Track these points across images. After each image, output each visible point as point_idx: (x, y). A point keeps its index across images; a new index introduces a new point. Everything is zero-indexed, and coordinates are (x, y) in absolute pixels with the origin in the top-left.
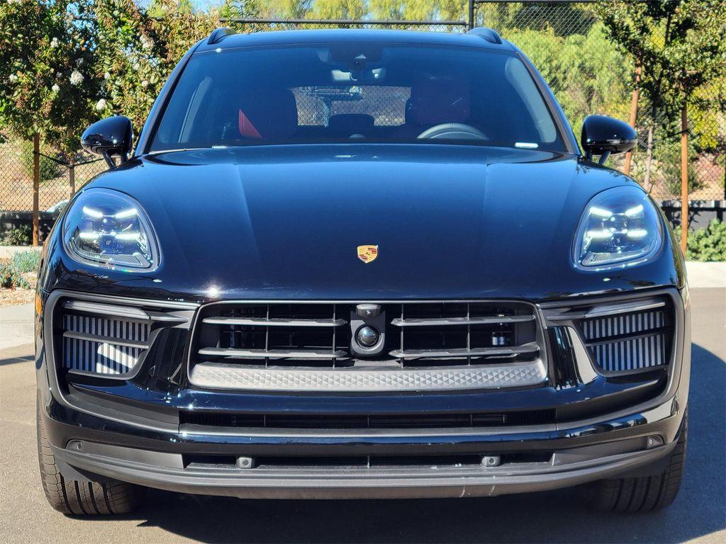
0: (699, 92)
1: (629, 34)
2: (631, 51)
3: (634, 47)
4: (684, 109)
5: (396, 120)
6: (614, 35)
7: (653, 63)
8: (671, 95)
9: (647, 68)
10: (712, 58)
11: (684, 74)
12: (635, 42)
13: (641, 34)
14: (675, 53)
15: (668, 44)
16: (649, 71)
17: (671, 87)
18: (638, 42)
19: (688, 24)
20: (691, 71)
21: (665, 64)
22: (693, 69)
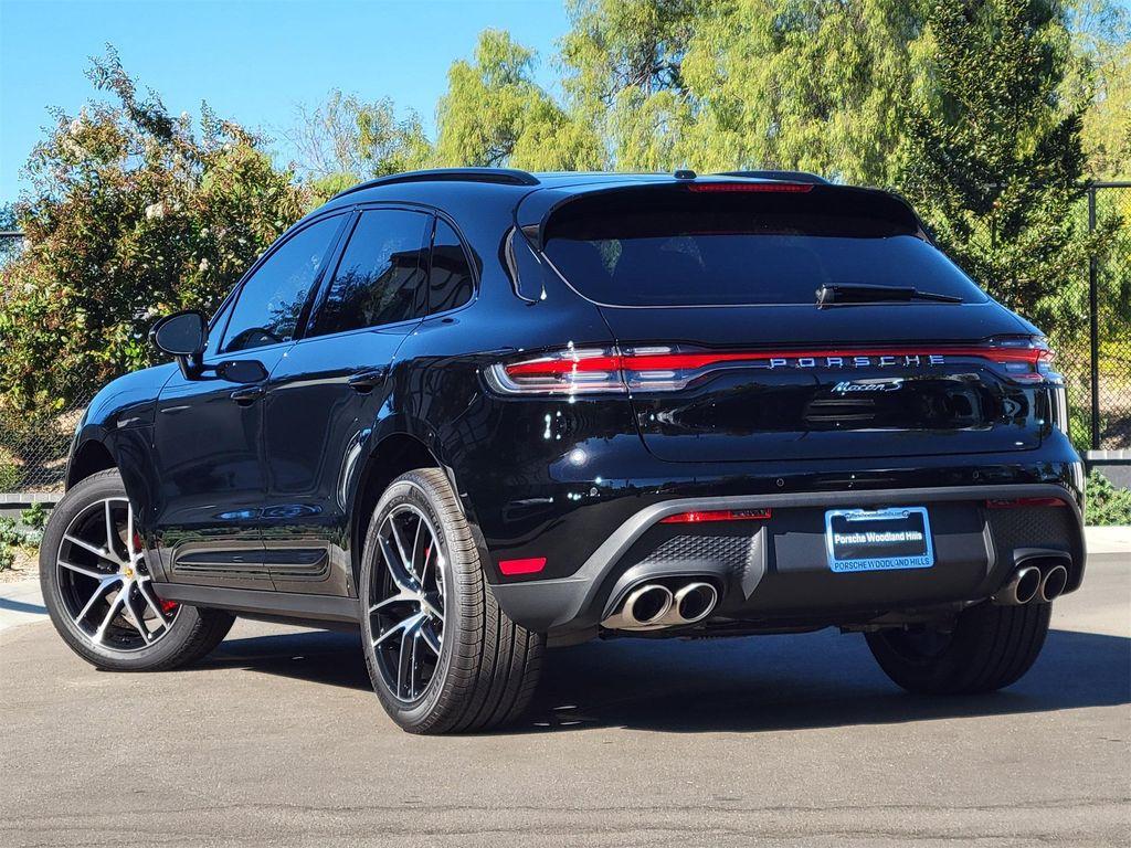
22: (1025, 275)
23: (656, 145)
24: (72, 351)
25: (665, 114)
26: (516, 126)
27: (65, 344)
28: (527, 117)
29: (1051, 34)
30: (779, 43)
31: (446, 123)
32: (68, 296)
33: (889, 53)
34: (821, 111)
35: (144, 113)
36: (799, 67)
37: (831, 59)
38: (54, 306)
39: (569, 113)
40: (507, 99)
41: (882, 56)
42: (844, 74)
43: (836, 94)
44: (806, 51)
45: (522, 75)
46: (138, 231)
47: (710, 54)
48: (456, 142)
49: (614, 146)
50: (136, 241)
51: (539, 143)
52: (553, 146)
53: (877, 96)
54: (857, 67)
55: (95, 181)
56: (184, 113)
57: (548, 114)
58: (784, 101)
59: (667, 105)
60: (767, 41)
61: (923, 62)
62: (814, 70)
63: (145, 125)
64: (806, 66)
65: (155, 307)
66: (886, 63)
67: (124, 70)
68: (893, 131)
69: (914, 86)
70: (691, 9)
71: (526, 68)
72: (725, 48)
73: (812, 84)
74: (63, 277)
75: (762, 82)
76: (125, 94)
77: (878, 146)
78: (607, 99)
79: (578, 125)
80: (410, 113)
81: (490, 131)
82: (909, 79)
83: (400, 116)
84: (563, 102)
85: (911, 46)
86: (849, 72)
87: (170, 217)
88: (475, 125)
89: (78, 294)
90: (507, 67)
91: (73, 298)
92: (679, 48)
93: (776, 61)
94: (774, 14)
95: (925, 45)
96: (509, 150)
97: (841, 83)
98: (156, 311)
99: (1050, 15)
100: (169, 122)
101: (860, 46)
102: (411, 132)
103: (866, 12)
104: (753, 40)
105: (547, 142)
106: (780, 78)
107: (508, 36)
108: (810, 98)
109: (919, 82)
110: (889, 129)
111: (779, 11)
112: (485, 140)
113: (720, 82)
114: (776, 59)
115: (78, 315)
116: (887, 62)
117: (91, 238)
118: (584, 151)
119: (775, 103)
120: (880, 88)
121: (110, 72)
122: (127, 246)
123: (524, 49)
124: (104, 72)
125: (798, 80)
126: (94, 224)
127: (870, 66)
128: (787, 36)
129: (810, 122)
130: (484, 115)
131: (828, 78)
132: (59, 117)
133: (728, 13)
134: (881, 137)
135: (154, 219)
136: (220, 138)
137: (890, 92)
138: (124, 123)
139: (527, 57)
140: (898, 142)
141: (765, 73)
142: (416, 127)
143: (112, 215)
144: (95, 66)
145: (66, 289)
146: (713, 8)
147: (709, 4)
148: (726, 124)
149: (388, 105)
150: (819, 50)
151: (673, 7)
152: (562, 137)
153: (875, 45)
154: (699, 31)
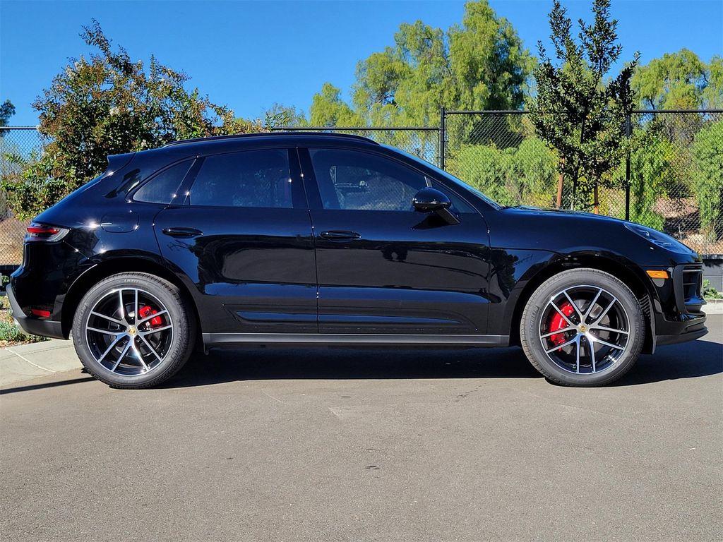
0: (604, 176)
1: (554, 135)
2: (557, 147)
3: (558, 143)
4: (596, 188)
5: (390, 205)
6: (544, 135)
7: (572, 155)
8: (586, 177)
9: (568, 158)
10: (614, 150)
11: (595, 162)
12: (559, 140)
13: (564, 134)
14: (587, 148)
15: (582, 141)
16: (570, 161)
17: (586, 172)
18: (562, 140)
19: (597, 127)
20: (600, 160)
21: (582, 155)
22: (601, 158)
25: (389, 112)
26: (337, 116)
28: (341, 113)
30: (429, 87)
31: (313, 114)
33: (467, 91)
35: (117, 60)
37: (446, 94)
39: (355, 112)
40: (334, 107)
41: (465, 92)
44: (438, 90)
46: (106, 122)
47: (405, 91)
50: (104, 128)
54: (455, 96)
56: (140, 61)
57: (348, 112)
59: (390, 110)
60: (424, 87)
61: (478, 94)
62: (441, 97)
64: (438, 96)
67: (104, 35)
70: (398, 76)
71: (339, 96)
72: (410, 89)
73: (440, 102)
75: (422, 101)
78: (369, 107)
79: (358, 116)
80: (301, 111)
81: (328, 117)
82: (473, 100)
83: (298, 112)
84: (353, 108)
85: (474, 89)
87: (124, 115)
88: (323, 115)
89: (72, 158)
90: (334, 96)
91: (70, 160)
92: (394, 89)
94: (427, 78)
95: (481, 88)
96: (334, 124)
100: (131, 66)
101: (456, 89)
102: (301, 117)
103: (459, 77)
104: (420, 86)
105: (347, 122)
106: (429, 100)
107: (334, 85)
109: (477, 102)
111: (429, 76)
112: (326, 121)
113: (408, 101)
114: (428, 93)
115: (72, 170)
116: (467, 94)
117: (77, 125)
119: (427, 109)
122: (99, 131)
123: (339, 90)
126: (80, 118)
127: (460, 96)
128: (432, 85)
130: (326, 112)
133: (411, 77)
135: (115, 116)
141: (423, 98)
146: (406, 76)
147: (404, 75)
148: (410, 116)
149: (293, 109)
150: (442, 90)
151: (392, 75)
152: (353, 120)
153: (462, 89)
154: (401, 84)
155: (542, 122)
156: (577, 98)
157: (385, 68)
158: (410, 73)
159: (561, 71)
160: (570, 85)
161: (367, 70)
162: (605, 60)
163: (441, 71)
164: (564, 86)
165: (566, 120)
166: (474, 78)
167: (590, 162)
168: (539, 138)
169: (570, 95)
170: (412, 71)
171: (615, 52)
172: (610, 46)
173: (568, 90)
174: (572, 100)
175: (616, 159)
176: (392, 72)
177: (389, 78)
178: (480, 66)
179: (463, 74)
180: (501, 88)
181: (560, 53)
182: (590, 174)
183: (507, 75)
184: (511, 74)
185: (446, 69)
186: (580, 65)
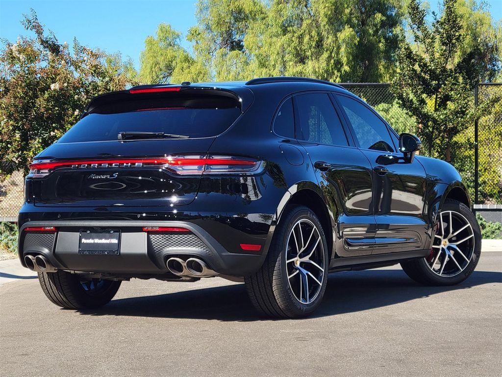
0: (456, 138)
1: (412, 105)
2: (415, 115)
3: (416, 111)
4: (448, 149)
6: (404, 105)
7: (427, 121)
8: (440, 140)
9: (424, 124)
10: (462, 118)
11: (446, 127)
12: (416, 109)
13: (420, 104)
14: (439, 116)
15: (436, 110)
16: (426, 126)
17: (439, 135)
18: (418, 109)
19: (447, 98)
20: (450, 125)
21: (435, 122)
22: (451, 124)
23: (232, 73)
24: (13, 151)
26: (174, 64)
27: (10, 148)
28: (178, 60)
29: (397, 30)
30: (285, 31)
31: (144, 62)
32: (12, 125)
33: (330, 37)
34: (302, 60)
35: (47, 42)
36: (293, 42)
37: (306, 39)
38: (5, 130)
39: (195, 59)
40: (170, 53)
41: (328, 38)
42: (312, 45)
43: (309, 53)
44: (296, 35)
45: (176, 43)
47: (256, 36)
48: (149, 70)
49: (214, 73)
50: (45, 100)
51: (183, 71)
52: (189, 73)
53: (325, 55)
54: (317, 42)
55: (27, 72)
56: (65, 42)
57: (187, 59)
58: (287, 56)
59: (237, 57)
60: (280, 31)
61: (344, 41)
62: (299, 44)
63: (47, 47)
64: (296, 41)
65: (54, 132)
66: (329, 41)
67: (38, 21)
68: (332, 69)
69: (341, 51)
70: (247, 17)
71: (178, 40)
72: (262, 34)
73: (299, 49)
74: (9, 117)
75: (278, 48)
76: (39, 33)
77: (326, 75)
78: (211, 54)
79: (199, 64)
80: (128, 58)
81: (162, 65)
82: (339, 48)
83: (124, 59)
84: (193, 55)
85: (339, 34)
86: (314, 44)
87: (61, 89)
88: (157, 63)
89: (16, 125)
90: (170, 39)
91: (14, 126)
92: (242, 32)
93: (284, 39)
94: (283, 19)
95: (347, 32)
96: (170, 74)
97: (310, 49)
98: (54, 133)
99: (397, 22)
100: (59, 46)
101: (318, 34)
102: (128, 66)
103: (321, 19)
104: (274, 30)
105: (186, 71)
106: (285, 46)
107: (170, 26)
108: (297, 55)
109: (343, 49)
110: (330, 68)
111: (285, 18)
112: (161, 70)
113: (259, 48)
114: (284, 38)
115: (16, 134)
117: (25, 98)
118: (202, 75)
119: (283, 57)
120: (326, 51)
121: (32, 21)
122: (41, 102)
123: (177, 32)
124: (29, 22)
125: (293, 47)
126: (26, 92)
127: (322, 42)
128: (288, 29)
129: (298, 65)
130: (160, 59)
131: (305, 46)
132: (6, 43)
133: (263, 19)
134: (327, 71)
135: (55, 90)
136: (81, 55)
137: (331, 53)
138: (37, 46)
139: (178, 36)
140: (334, 74)
141: (279, 44)
142: (130, 64)
143: (34, 88)
144: (25, 19)
145: (11, 122)
146: (257, 17)
147: (255, 15)
148: (262, 65)
149: (119, 55)
150: (301, 35)
151: (240, 16)
152: (193, 69)
153: (324, 33)
154: (250, 26)
155: (402, 94)
156: (430, 75)
157: (232, 7)
158: (262, 13)
159: (418, 53)
160: (425, 65)
161: (210, 10)
162: (453, 44)
163: (299, 11)
164: (420, 66)
165: (422, 93)
166: (338, 20)
167: (442, 127)
168: (399, 107)
169: (425, 73)
170: (264, 10)
171: (461, 38)
172: (457, 34)
173: (423, 68)
174: (427, 77)
175: (463, 125)
176: (240, 11)
177: (237, 20)
178: (346, 6)
179: (326, 16)
180: (371, 31)
181: (417, 37)
182: (443, 137)
183: (379, 17)
184: (383, 15)
185: (305, 10)
186: (433, 48)
